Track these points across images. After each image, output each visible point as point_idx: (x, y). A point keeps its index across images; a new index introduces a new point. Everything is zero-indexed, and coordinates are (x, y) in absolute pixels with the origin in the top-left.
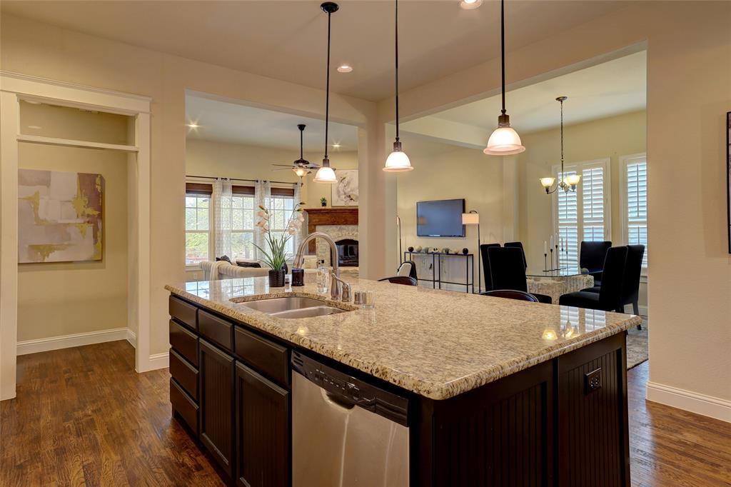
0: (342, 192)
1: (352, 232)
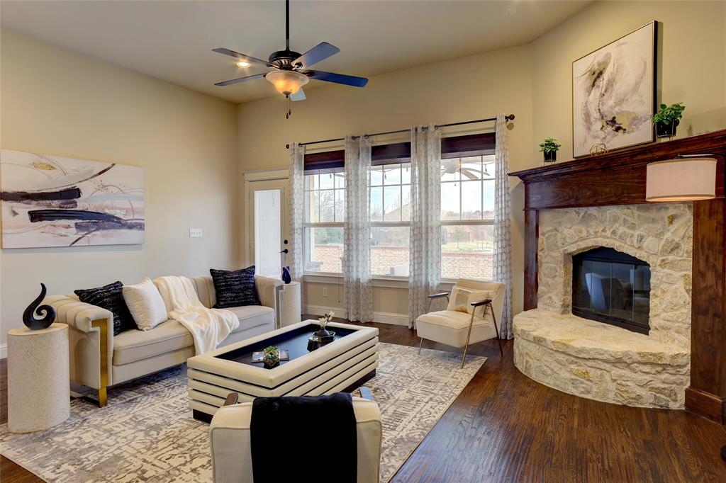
0: (595, 116)
1: (611, 227)
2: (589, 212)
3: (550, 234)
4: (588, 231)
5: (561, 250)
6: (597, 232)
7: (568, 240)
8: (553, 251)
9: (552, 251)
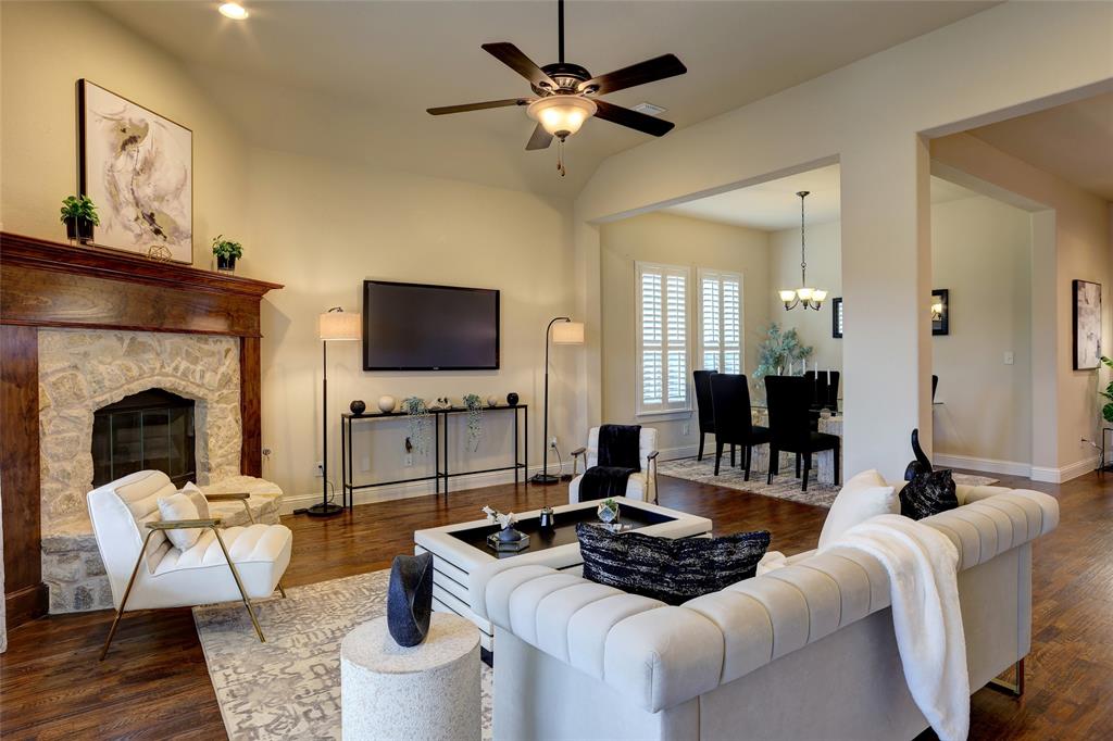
0: (125, 195)
1: (172, 362)
2: (140, 339)
3: (61, 375)
4: (140, 368)
5: (89, 403)
6: (153, 369)
7: (107, 383)
8: (70, 406)
9: (70, 408)
